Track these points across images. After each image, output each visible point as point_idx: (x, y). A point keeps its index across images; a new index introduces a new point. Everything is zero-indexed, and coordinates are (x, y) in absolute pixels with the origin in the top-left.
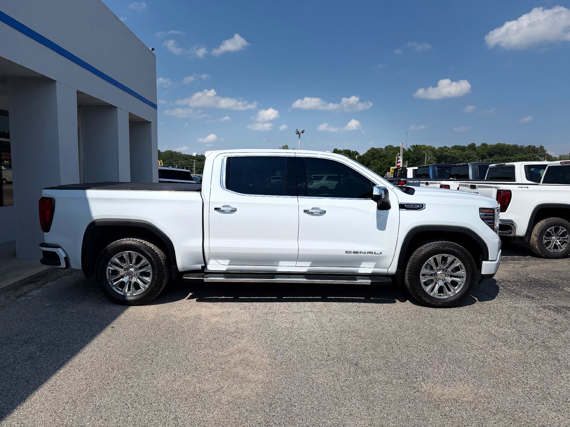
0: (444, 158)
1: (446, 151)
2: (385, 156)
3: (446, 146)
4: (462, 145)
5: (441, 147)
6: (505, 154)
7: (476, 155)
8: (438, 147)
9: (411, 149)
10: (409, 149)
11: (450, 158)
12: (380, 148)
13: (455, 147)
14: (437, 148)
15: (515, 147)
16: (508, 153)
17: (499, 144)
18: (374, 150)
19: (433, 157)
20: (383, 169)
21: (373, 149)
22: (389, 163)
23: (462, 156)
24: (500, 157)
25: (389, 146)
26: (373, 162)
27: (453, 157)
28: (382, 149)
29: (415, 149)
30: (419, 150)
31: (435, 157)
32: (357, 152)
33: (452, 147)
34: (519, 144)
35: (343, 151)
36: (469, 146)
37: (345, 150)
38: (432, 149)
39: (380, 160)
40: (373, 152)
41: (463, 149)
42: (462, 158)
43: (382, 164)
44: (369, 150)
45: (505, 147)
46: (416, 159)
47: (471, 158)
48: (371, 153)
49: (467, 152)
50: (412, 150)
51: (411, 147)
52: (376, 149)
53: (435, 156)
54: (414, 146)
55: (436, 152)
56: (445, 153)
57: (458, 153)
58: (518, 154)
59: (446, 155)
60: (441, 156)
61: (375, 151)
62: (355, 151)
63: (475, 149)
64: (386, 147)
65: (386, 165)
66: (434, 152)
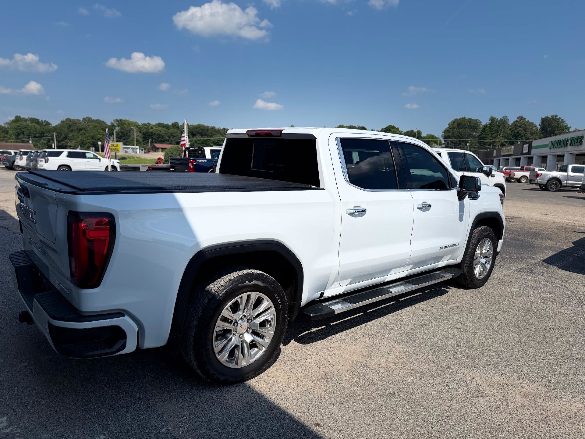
0: (149, 135)
1: (152, 128)
2: (84, 128)
3: (150, 123)
4: (165, 123)
5: (144, 123)
6: (205, 135)
7: (180, 134)
8: (142, 124)
9: (114, 123)
10: (112, 123)
11: (156, 135)
12: (77, 120)
13: (159, 125)
14: (140, 124)
15: (213, 128)
16: (208, 134)
17: (199, 125)
18: (71, 121)
19: (139, 133)
20: (86, 144)
21: (68, 120)
22: (91, 137)
23: (167, 134)
24: (201, 138)
25: (87, 118)
26: (71, 135)
27: (159, 134)
28: (79, 120)
29: (119, 123)
30: (123, 125)
31: (141, 134)
32: (47, 122)
33: (156, 124)
34: (217, 127)
35: (28, 119)
36: (173, 124)
37: (31, 118)
38: (137, 126)
39: (81, 133)
40: (69, 124)
41: (167, 127)
42: (168, 137)
43: (84, 138)
44: (63, 120)
45: (205, 128)
46: (121, 134)
47: (176, 137)
48: (66, 124)
49: (171, 130)
50: (115, 125)
51: (114, 121)
52: (72, 120)
53: (140, 132)
54: (117, 120)
55: (141, 128)
56: (151, 130)
57: (163, 131)
58: (216, 135)
59: (152, 133)
60: (147, 133)
61: (71, 123)
62: (45, 121)
63: (178, 128)
64: (84, 119)
65: (88, 139)
66: (140, 128)
